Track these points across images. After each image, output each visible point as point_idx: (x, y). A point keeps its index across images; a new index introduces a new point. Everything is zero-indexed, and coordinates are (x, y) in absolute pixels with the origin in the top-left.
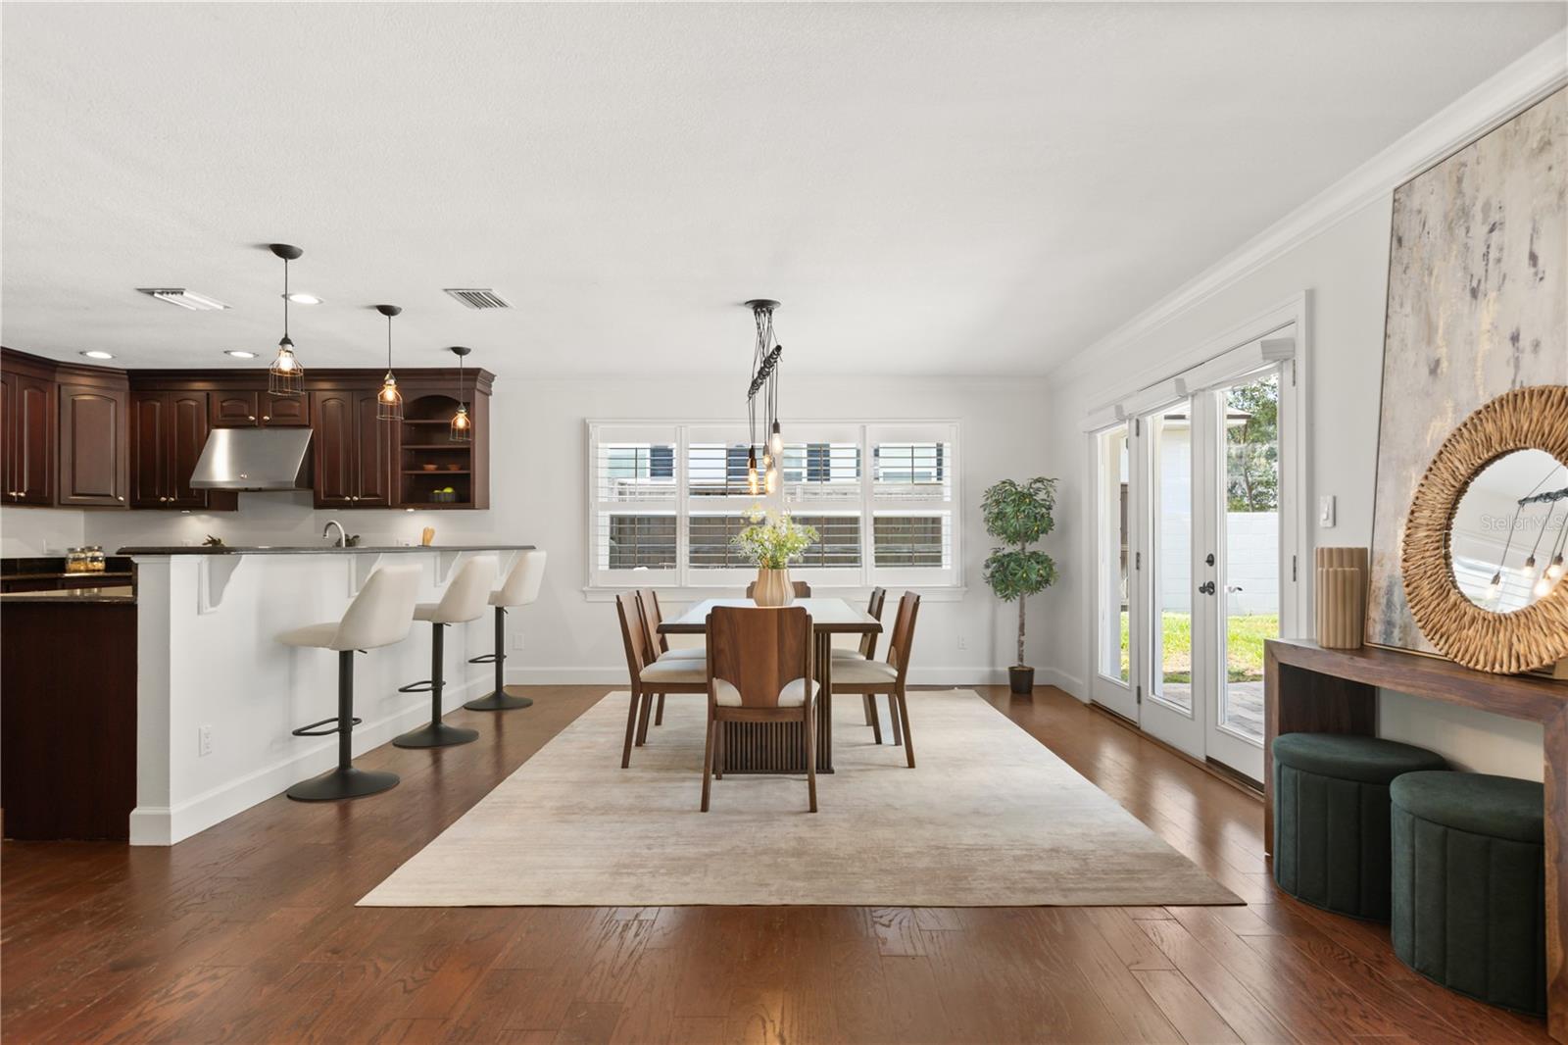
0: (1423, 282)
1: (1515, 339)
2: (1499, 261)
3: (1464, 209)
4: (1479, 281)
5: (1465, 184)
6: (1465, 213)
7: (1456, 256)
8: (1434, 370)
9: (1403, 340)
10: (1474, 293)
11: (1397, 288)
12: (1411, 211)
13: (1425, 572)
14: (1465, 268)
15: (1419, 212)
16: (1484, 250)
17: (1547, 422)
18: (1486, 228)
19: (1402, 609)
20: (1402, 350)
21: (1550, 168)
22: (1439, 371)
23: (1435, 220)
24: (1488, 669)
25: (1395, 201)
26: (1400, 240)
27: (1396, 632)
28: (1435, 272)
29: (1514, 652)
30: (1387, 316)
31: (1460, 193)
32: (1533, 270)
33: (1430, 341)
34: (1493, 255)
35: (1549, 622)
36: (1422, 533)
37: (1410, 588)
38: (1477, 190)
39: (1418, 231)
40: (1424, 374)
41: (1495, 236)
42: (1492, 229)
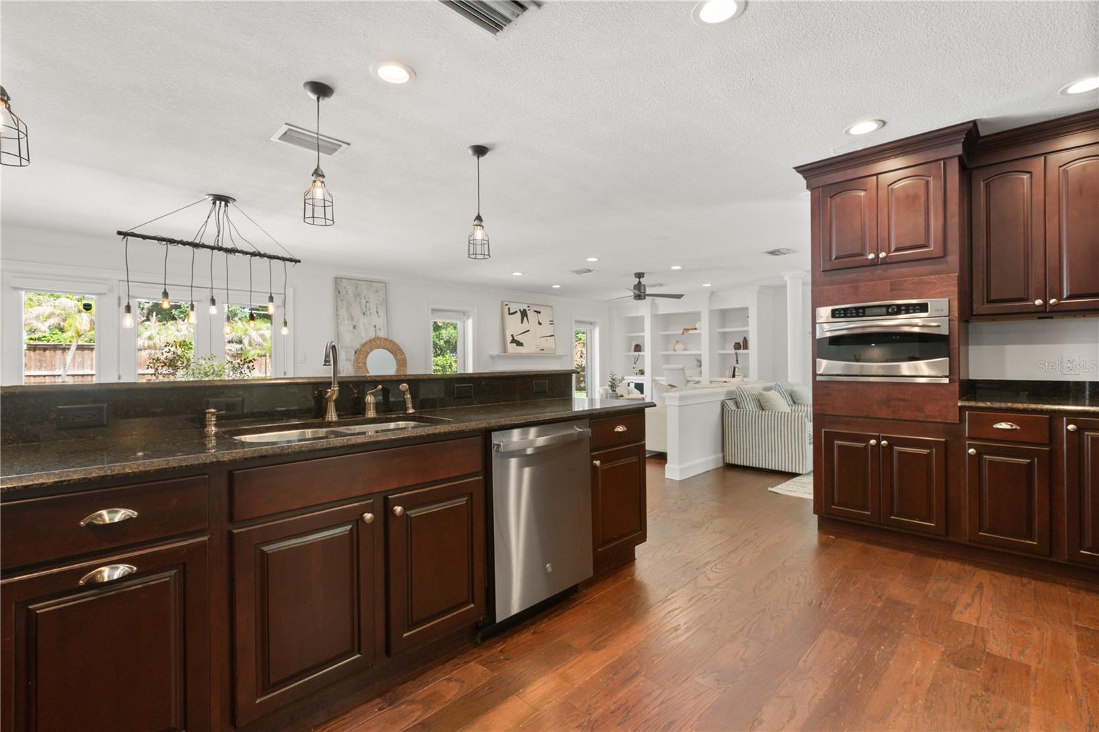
0: (348, 306)
1: (375, 327)
2: (369, 309)
4: (365, 312)
6: (359, 295)
7: (358, 304)
8: (354, 327)
9: (343, 318)
10: (364, 314)
11: (339, 303)
12: (342, 287)
14: (360, 307)
15: (345, 288)
16: (366, 306)
17: (387, 345)
18: (365, 301)
20: (343, 320)
21: (379, 297)
22: (356, 328)
23: (350, 291)
25: (336, 280)
26: (339, 292)
28: (352, 305)
30: (337, 310)
31: (357, 290)
32: (377, 315)
33: (352, 320)
34: (368, 307)
36: (361, 364)
38: (362, 292)
39: (345, 292)
40: (351, 327)
41: (368, 304)
42: (367, 302)
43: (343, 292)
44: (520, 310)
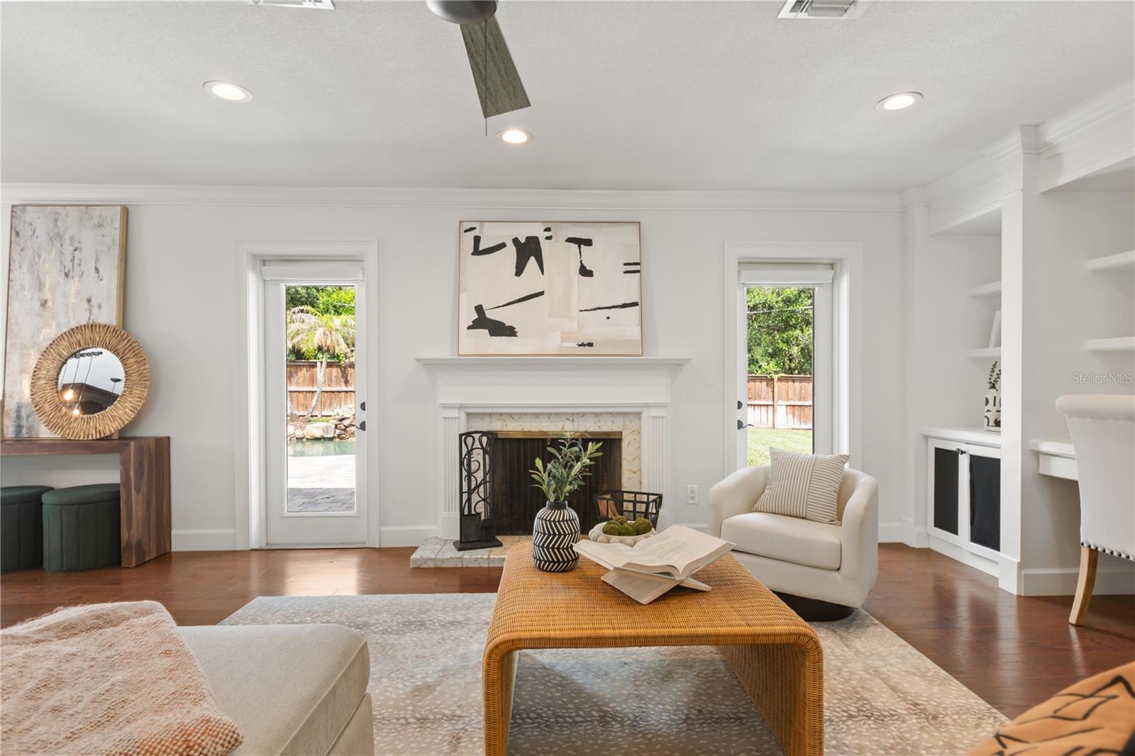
0: (34, 260)
1: (89, 301)
2: (79, 265)
3: (59, 234)
4: (69, 271)
5: (60, 223)
6: (60, 236)
7: (55, 255)
8: (44, 304)
9: (21, 285)
10: (67, 275)
11: (16, 256)
12: (25, 222)
13: (46, 400)
14: (61, 262)
15: (31, 224)
16: (72, 257)
17: (107, 339)
18: (72, 248)
19: (27, 419)
20: (21, 289)
21: (104, 236)
22: (47, 305)
23: (41, 231)
24: (86, 439)
25: (12, 211)
26: (17, 234)
27: (24, 431)
28: (43, 258)
29: (98, 430)
30: (10, 270)
31: (56, 226)
32: (96, 275)
33: (40, 290)
34: (76, 261)
35: (113, 417)
36: (42, 382)
37: (37, 408)
38: (67, 229)
39: (30, 233)
40: (37, 305)
41: (77, 253)
42: (76, 250)
43: (25, 231)
44: (516, 241)
